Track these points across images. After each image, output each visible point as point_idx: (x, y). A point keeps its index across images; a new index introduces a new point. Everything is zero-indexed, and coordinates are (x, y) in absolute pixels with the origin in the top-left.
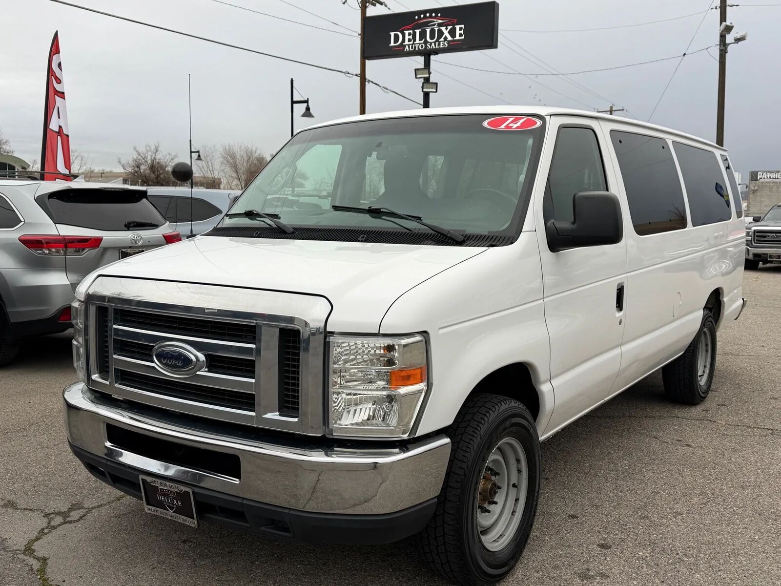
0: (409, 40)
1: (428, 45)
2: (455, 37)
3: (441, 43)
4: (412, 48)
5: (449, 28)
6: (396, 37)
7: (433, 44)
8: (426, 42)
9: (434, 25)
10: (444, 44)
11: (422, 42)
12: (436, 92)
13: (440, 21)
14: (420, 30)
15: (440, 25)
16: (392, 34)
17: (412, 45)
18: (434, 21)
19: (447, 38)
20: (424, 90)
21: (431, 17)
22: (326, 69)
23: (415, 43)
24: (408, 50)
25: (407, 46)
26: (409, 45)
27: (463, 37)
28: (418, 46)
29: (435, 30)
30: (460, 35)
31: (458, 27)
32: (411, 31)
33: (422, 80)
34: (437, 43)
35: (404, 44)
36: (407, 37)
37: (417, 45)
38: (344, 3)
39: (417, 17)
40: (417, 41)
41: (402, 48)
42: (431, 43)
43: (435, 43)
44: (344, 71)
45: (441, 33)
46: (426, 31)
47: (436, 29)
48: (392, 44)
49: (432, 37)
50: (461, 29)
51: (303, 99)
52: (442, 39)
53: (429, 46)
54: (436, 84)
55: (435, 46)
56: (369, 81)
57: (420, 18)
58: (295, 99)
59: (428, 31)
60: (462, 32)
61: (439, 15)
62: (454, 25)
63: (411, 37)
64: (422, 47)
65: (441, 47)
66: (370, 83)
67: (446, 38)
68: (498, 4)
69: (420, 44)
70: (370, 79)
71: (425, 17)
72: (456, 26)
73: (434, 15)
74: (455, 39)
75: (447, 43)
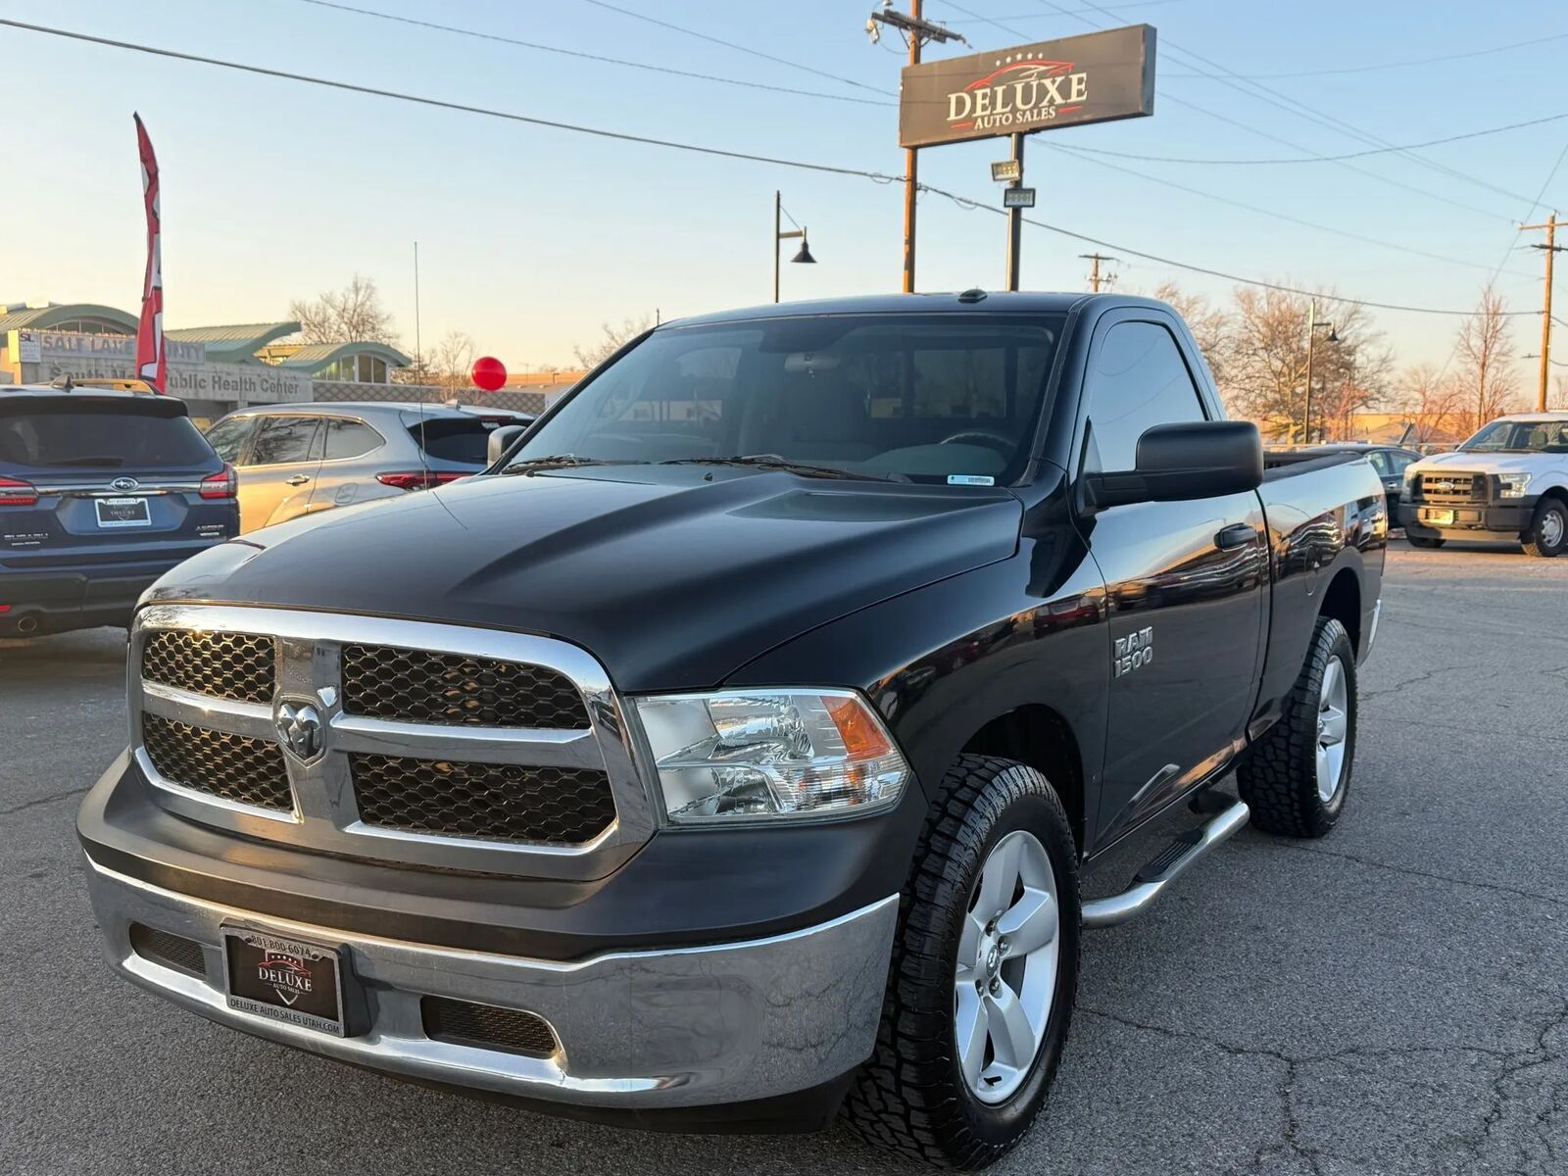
0: (984, 108)
1: (1018, 115)
2: (1070, 98)
3: (1043, 110)
4: (988, 123)
5: (1059, 79)
6: (960, 103)
7: (1028, 113)
8: (1014, 110)
9: (1030, 76)
10: (1049, 113)
11: (1008, 109)
12: (1033, 206)
13: (1043, 68)
14: (1005, 87)
15: (1041, 76)
16: (953, 97)
17: (989, 116)
18: (1030, 69)
19: (1054, 101)
20: (1009, 203)
21: (1024, 60)
22: (830, 170)
23: (994, 112)
24: (981, 127)
25: (979, 120)
26: (983, 118)
27: (1084, 98)
28: (1001, 119)
29: (1032, 86)
30: (1080, 93)
31: (1075, 78)
32: (988, 91)
33: (1007, 185)
34: (1035, 111)
35: (974, 115)
36: (980, 102)
37: (998, 117)
38: (875, 42)
39: (998, 63)
40: (999, 109)
42: (1024, 112)
43: (1031, 110)
44: (871, 172)
45: (1043, 91)
46: (1015, 89)
47: (1035, 84)
48: (953, 117)
49: (1026, 100)
50: (1080, 81)
51: (796, 230)
52: (1045, 103)
53: (1021, 118)
54: (1033, 191)
55: (1032, 117)
56: (926, 189)
57: (1004, 65)
58: (782, 231)
59: (1019, 88)
60: (1083, 87)
61: (1040, 56)
62: (1067, 73)
63: (987, 101)
64: (1007, 119)
65: (1043, 117)
66: (929, 191)
67: (1052, 101)
68: (1154, 31)
69: (1003, 114)
70: (927, 185)
71: (1014, 62)
72: (1070, 76)
73: (1030, 56)
74: (1069, 101)
75: (1056, 111)
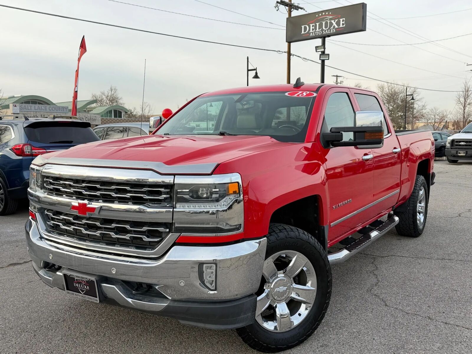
0: (313, 30)
2: (340, 26)
3: (332, 30)
4: (314, 34)
5: (336, 20)
6: (305, 28)
7: (327, 31)
8: (322, 30)
9: (327, 19)
10: (333, 31)
11: (320, 30)
12: (329, 59)
13: (331, 17)
15: (331, 19)
16: (303, 27)
17: (314, 32)
20: (321, 59)
21: (325, 15)
22: (265, 50)
24: (312, 35)
25: (311, 33)
26: (312, 33)
27: (344, 26)
28: (318, 33)
30: (343, 24)
31: (341, 20)
32: (314, 24)
33: (320, 53)
34: (329, 30)
35: (310, 32)
36: (311, 28)
38: (277, 10)
39: (317, 16)
40: (317, 30)
41: (308, 35)
43: (328, 30)
44: (276, 50)
45: (331, 24)
47: (329, 22)
48: (303, 32)
49: (326, 27)
51: (254, 68)
52: (332, 28)
53: (324, 32)
54: (329, 55)
55: (328, 32)
56: (293, 55)
57: (319, 16)
58: (249, 69)
59: (324, 23)
60: (344, 22)
61: (330, 13)
62: (339, 19)
63: (314, 28)
64: (320, 33)
65: (331, 32)
66: (294, 56)
67: (334, 27)
68: (366, 5)
69: (319, 31)
70: (294, 54)
71: (322, 15)
72: (340, 19)
73: (327, 13)
74: (339, 27)
75: (335, 30)
